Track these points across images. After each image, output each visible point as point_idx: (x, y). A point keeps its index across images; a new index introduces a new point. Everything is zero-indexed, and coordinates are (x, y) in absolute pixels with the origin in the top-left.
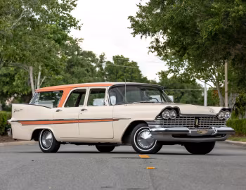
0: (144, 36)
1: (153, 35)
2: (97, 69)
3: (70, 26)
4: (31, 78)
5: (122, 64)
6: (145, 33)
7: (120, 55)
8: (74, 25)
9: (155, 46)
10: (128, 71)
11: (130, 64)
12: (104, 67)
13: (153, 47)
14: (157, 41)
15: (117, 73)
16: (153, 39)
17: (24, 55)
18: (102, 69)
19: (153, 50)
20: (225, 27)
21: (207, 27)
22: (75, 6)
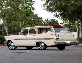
0: (52, 12)
1: (55, 12)
2: (46, 23)
3: (32, 10)
4: (21, 26)
5: (53, 21)
6: (52, 11)
7: (53, 19)
8: (33, 10)
9: (56, 15)
10: (55, 23)
11: (56, 21)
12: (48, 22)
13: (55, 16)
14: (56, 14)
15: (52, 24)
16: (55, 13)
17: (15, 19)
18: (47, 23)
19: (55, 17)
20: (76, 9)
21: (70, 9)
22: (33, 4)
